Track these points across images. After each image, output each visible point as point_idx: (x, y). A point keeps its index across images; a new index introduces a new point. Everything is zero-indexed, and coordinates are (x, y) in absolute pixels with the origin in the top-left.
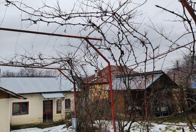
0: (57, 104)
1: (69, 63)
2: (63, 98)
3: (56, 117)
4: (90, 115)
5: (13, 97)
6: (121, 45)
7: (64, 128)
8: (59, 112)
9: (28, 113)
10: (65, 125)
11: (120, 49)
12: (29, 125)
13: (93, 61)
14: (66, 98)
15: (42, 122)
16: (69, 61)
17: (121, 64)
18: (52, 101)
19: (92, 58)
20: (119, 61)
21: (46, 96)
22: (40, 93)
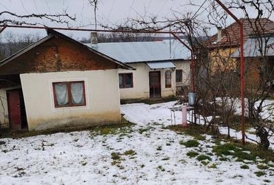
0: (166, 76)
1: (186, 25)
2: (173, 69)
3: (165, 92)
4: (212, 90)
5: (122, 67)
6: (259, 4)
7: (175, 104)
8: (168, 86)
9: (132, 86)
10: (176, 102)
11: (258, 9)
12: (135, 100)
13: (220, 22)
14: (177, 69)
15: (149, 97)
16: (188, 23)
17: (257, 28)
18: (159, 72)
19: (218, 18)
20: (255, 23)
21: (153, 66)
22: (145, 63)
